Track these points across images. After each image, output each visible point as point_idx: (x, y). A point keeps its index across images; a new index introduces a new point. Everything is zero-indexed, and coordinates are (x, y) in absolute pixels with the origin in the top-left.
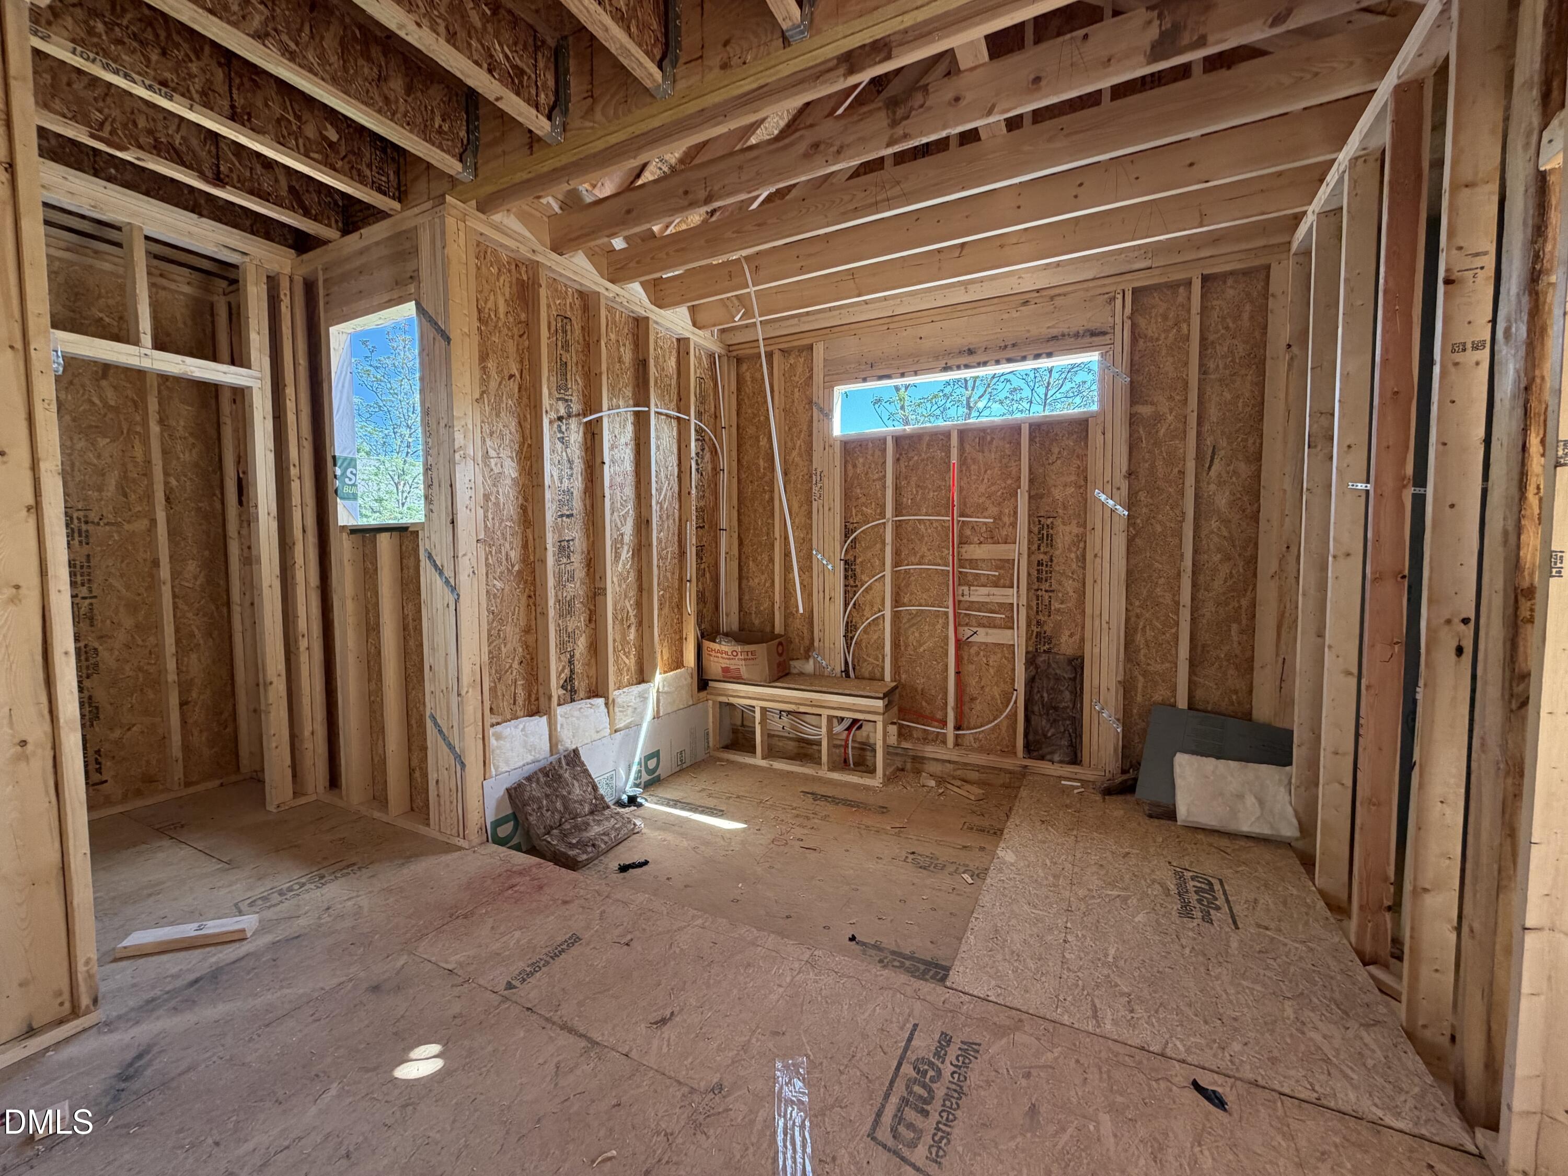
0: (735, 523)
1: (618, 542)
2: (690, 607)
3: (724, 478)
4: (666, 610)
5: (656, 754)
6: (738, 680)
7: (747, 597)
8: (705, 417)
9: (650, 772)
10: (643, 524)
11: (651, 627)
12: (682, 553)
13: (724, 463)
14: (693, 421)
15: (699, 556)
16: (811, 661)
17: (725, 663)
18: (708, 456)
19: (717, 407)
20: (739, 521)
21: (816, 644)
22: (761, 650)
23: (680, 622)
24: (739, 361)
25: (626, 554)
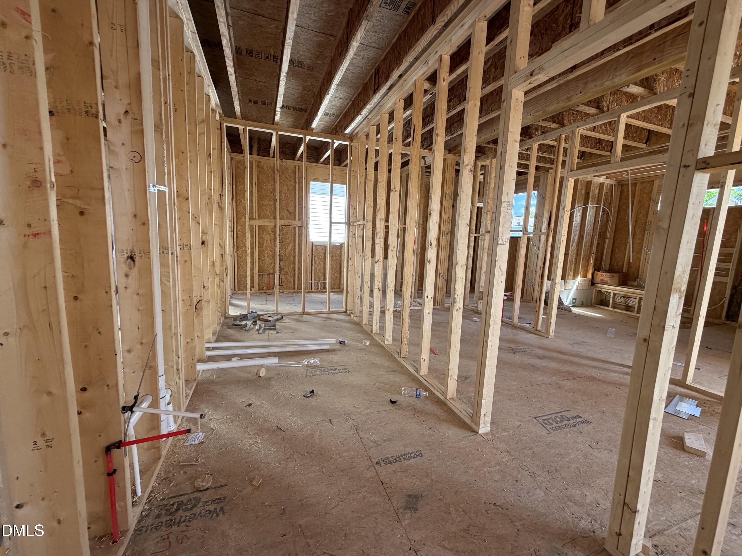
0: (612, 237)
1: (574, 241)
2: (592, 261)
3: (610, 223)
4: (584, 261)
5: (575, 299)
6: (606, 283)
7: (613, 260)
8: (606, 204)
9: (573, 303)
10: (581, 237)
11: (579, 265)
12: (592, 245)
13: (611, 218)
14: (602, 206)
15: (597, 247)
16: (636, 282)
17: (602, 278)
18: (605, 216)
19: (611, 200)
20: (614, 236)
21: (639, 276)
22: (616, 276)
23: (588, 265)
24: (622, 185)
25: (575, 245)
